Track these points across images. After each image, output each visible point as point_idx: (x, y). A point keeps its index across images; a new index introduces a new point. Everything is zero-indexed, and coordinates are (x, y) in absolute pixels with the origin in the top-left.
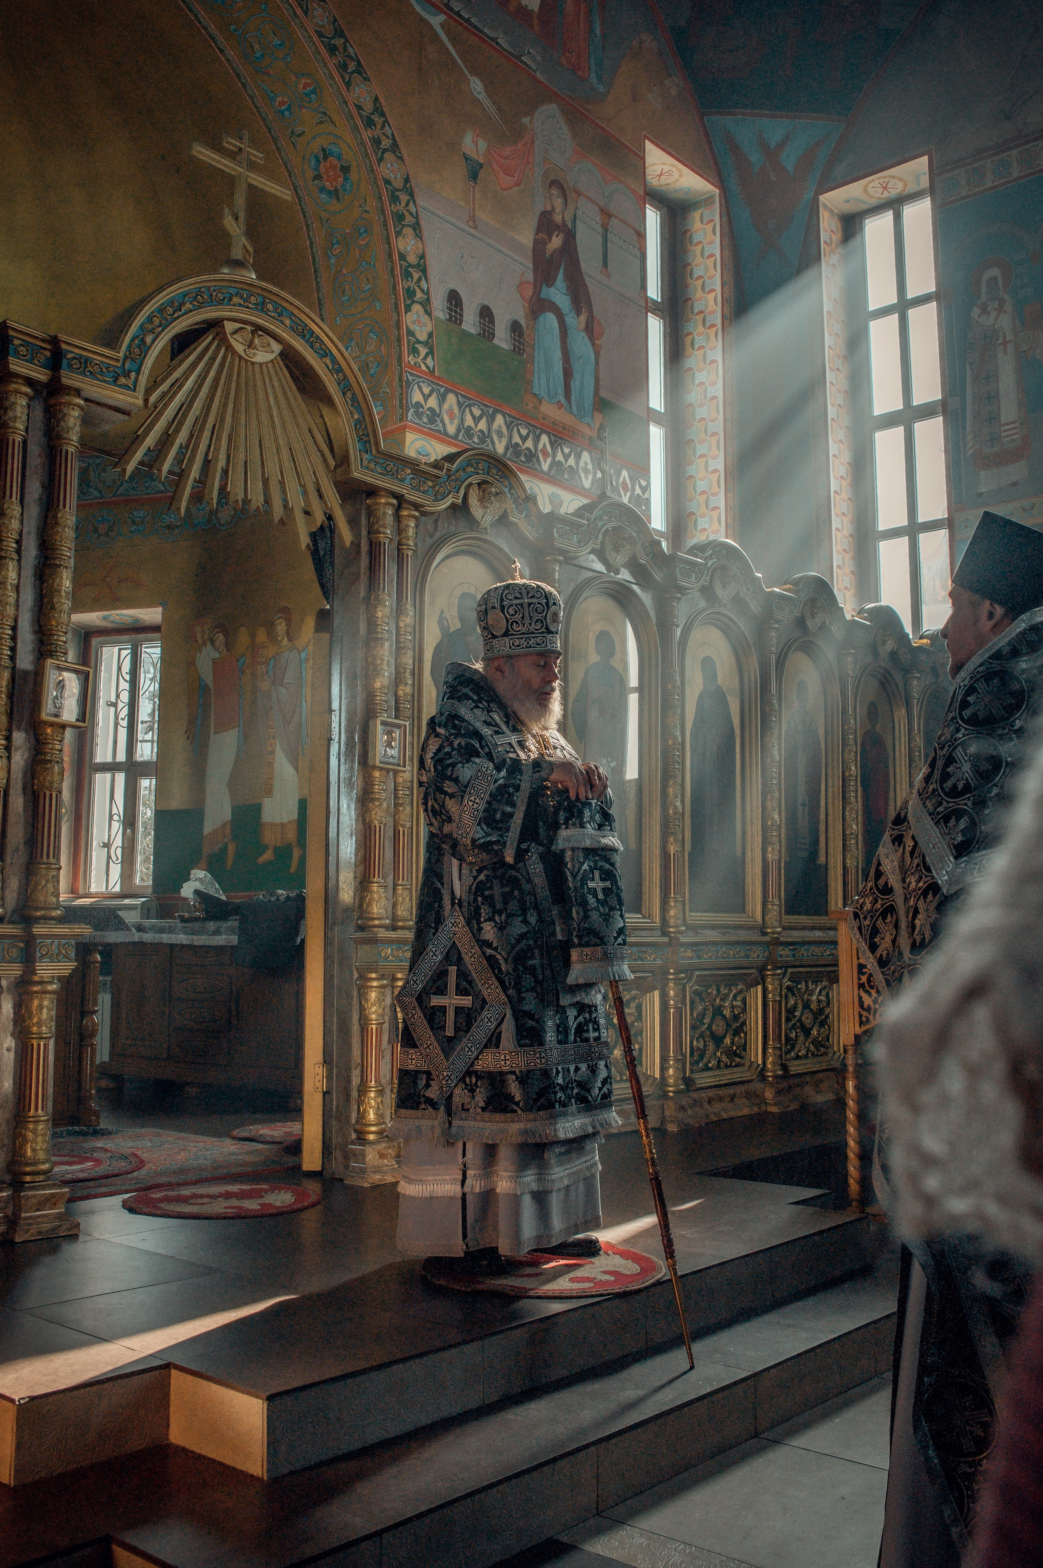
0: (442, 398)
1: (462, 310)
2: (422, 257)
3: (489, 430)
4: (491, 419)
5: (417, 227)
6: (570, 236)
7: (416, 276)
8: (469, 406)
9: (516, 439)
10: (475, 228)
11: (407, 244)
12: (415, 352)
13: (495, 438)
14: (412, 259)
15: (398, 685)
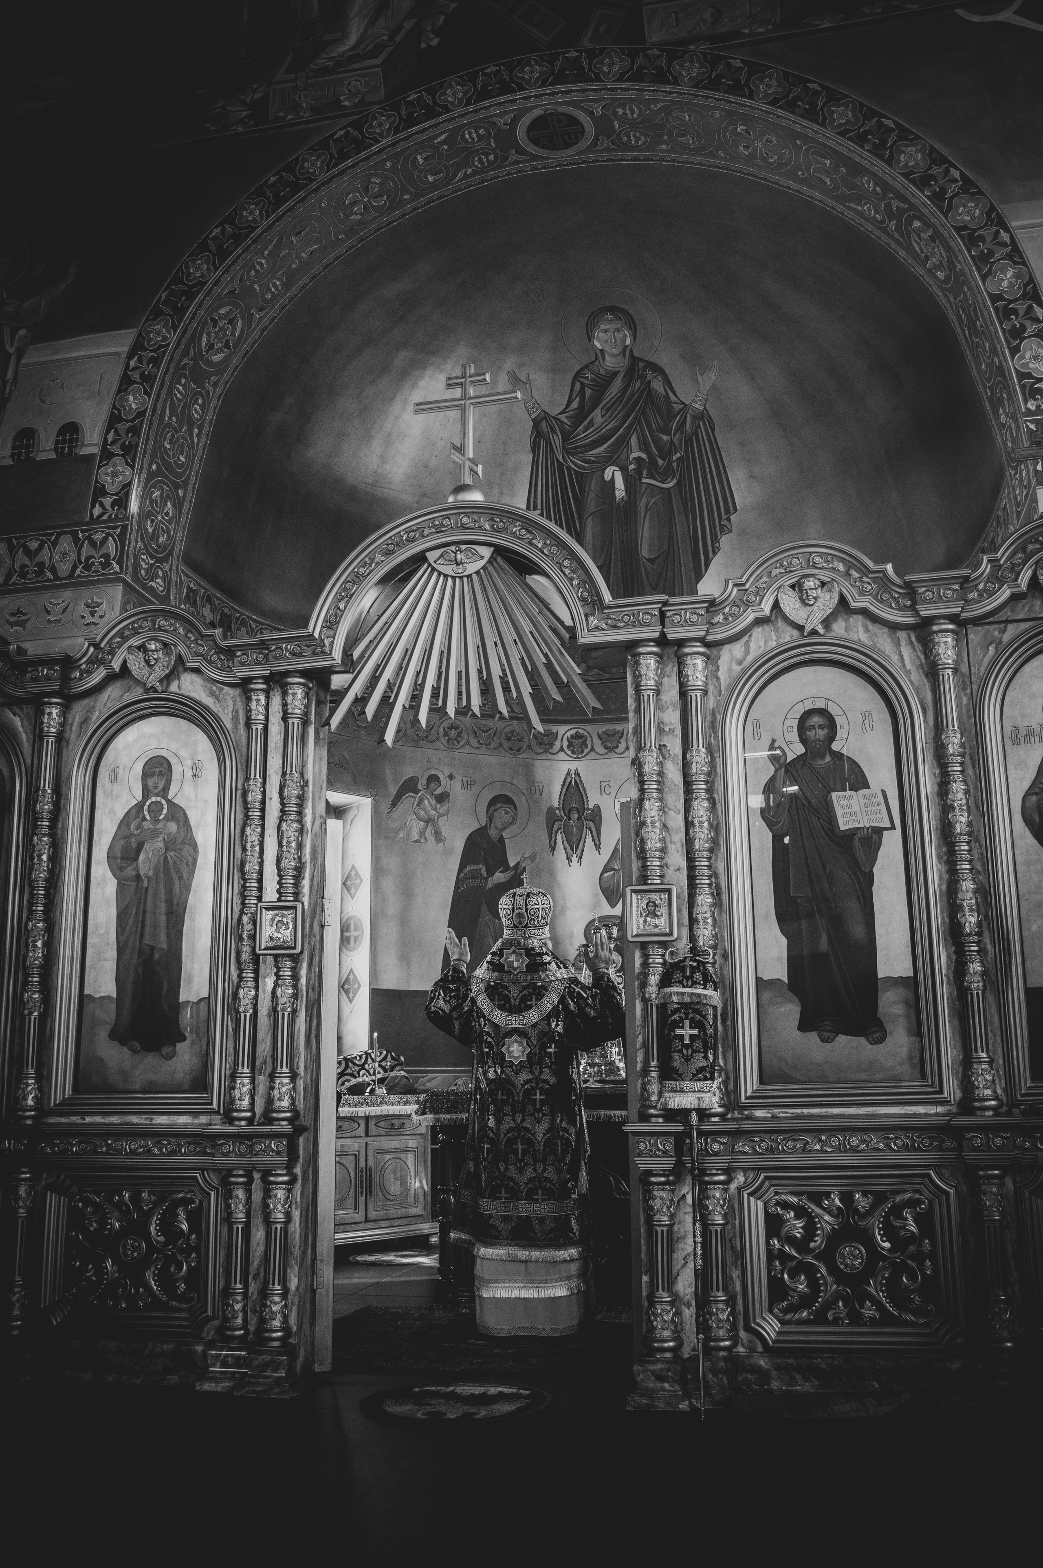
5: (1014, 254)
11: (1002, 280)
12: (1034, 393)
15: (689, 841)
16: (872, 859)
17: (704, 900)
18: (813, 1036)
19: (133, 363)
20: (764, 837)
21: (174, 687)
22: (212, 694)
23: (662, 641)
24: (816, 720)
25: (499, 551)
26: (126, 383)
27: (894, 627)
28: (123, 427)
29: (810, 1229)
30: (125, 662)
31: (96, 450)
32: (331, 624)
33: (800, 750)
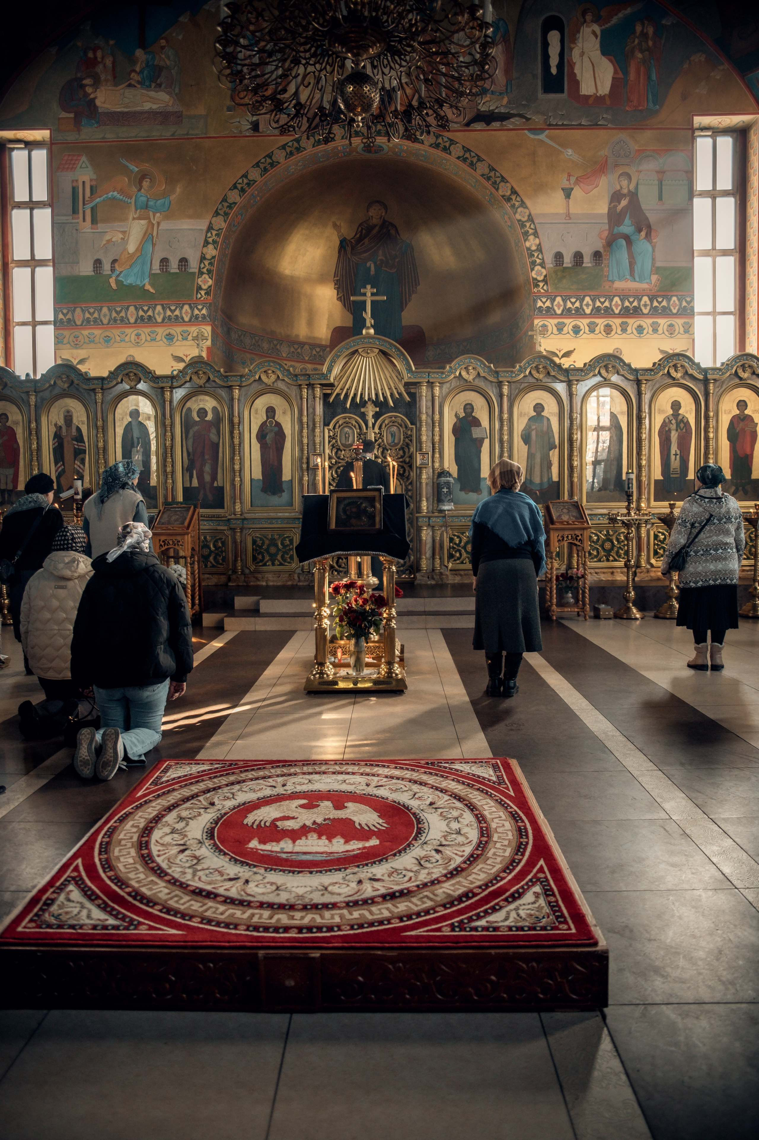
0: (553, 301)
1: (563, 258)
2: (540, 244)
3: (581, 305)
4: (583, 300)
5: (536, 234)
6: (634, 196)
7: (536, 255)
8: (569, 299)
9: (598, 304)
10: (570, 219)
11: (532, 243)
12: (537, 286)
13: (585, 307)
14: (534, 248)
15: (433, 440)
16: (481, 446)
17: (437, 455)
18: (463, 493)
19: (209, 235)
20: (453, 439)
21: (275, 384)
22: (288, 388)
23: (428, 382)
24: (468, 407)
25: (381, 351)
26: (206, 243)
27: (491, 382)
28: (207, 263)
29: (460, 541)
30: (260, 377)
31: (197, 271)
32: (330, 370)
33: (464, 415)
